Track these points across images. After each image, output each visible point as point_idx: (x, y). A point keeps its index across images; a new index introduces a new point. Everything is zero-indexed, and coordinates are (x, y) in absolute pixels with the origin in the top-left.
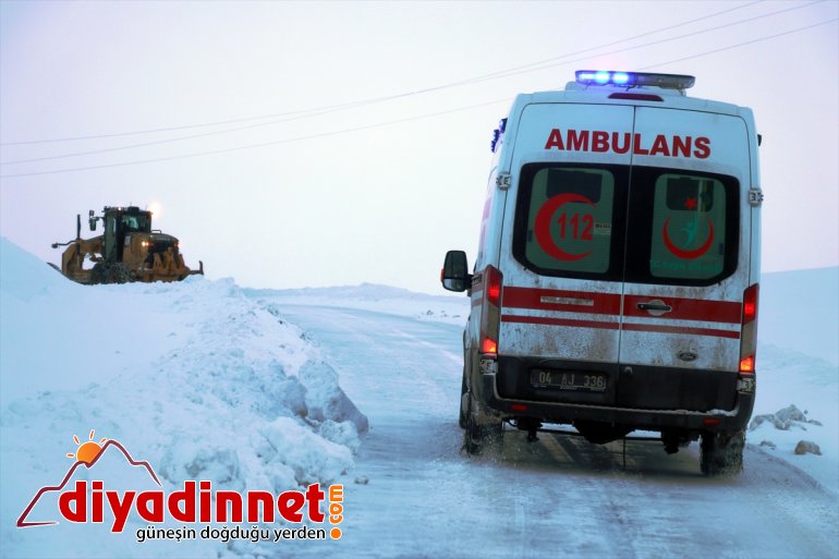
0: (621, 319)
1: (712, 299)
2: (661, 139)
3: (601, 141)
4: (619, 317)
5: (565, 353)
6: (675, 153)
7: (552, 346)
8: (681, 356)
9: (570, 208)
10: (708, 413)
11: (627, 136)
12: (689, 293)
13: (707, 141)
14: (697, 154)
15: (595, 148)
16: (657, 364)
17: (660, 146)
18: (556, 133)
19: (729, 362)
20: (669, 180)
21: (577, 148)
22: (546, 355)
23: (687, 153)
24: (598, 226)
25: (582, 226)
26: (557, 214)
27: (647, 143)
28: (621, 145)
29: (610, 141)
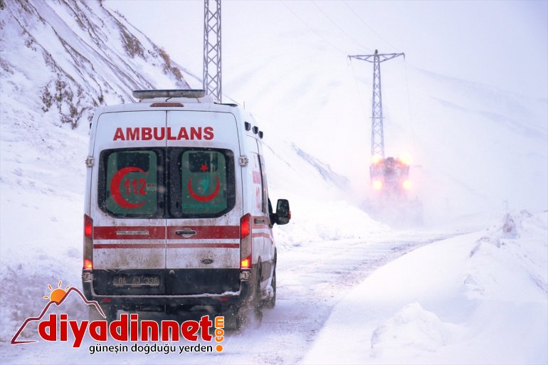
0: (166, 241)
1: (221, 225)
2: (183, 129)
3: (147, 134)
4: (165, 240)
5: (133, 265)
6: (192, 138)
7: (125, 262)
8: (204, 261)
9: (131, 175)
10: (223, 295)
11: (163, 129)
12: (207, 222)
13: (211, 129)
14: (206, 138)
15: (144, 138)
16: (189, 268)
17: (183, 134)
18: (119, 130)
19: (234, 263)
20: (190, 154)
21: (133, 139)
22: (123, 267)
23: (199, 137)
24: (148, 185)
25: (139, 186)
26: (125, 179)
27: (175, 133)
28: (159, 135)
29: (152, 133)
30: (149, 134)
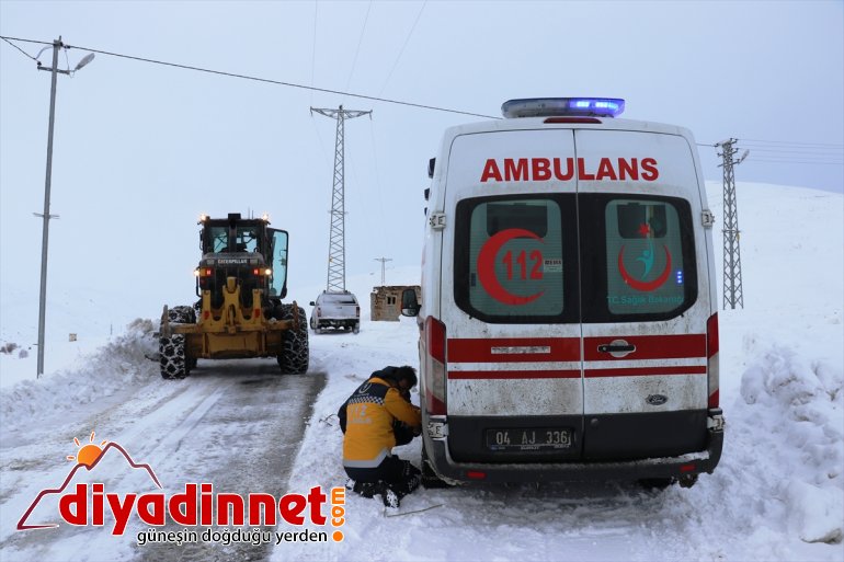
0: (583, 365)
1: (676, 333)
2: (605, 162)
3: (541, 169)
4: (579, 363)
5: (523, 410)
6: (622, 177)
7: (508, 403)
8: (651, 400)
9: (515, 245)
10: (681, 459)
11: (570, 161)
12: (652, 329)
13: (653, 162)
14: (645, 176)
15: (536, 177)
16: (625, 411)
17: (606, 170)
18: (491, 163)
19: (698, 400)
20: (619, 207)
21: (517, 178)
22: (503, 413)
24: (547, 263)
25: (530, 264)
26: (502, 252)
27: (592, 168)
28: (564, 171)
29: (551, 168)
30: (545, 169)
